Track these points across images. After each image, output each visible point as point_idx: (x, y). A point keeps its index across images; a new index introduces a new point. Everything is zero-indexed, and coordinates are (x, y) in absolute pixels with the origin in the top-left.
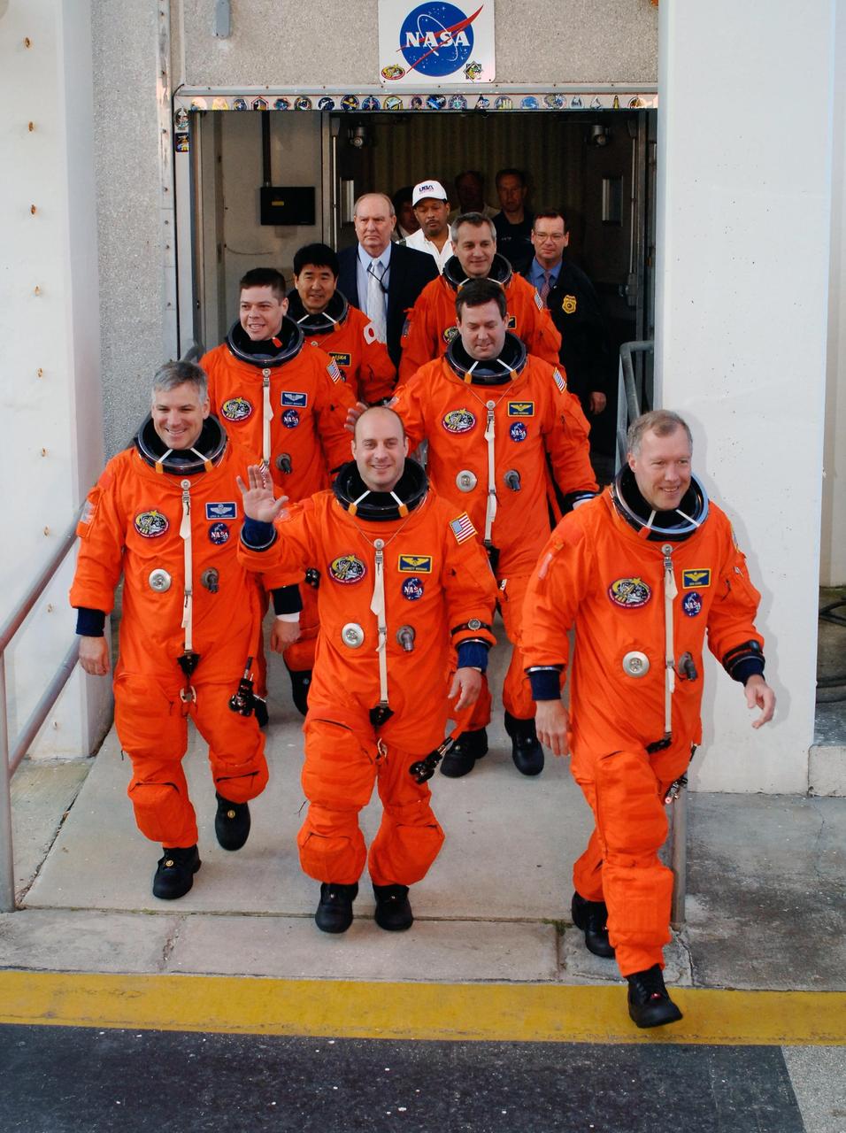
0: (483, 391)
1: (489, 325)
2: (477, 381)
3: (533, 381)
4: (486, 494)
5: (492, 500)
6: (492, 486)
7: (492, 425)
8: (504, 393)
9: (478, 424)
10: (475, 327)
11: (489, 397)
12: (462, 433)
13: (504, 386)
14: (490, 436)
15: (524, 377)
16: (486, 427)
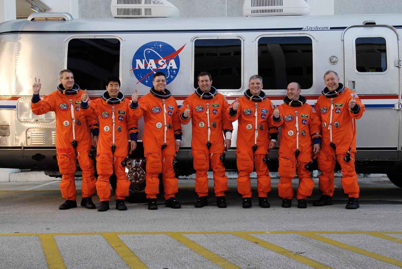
0: (206, 101)
1: (206, 81)
2: (204, 98)
3: (219, 98)
4: (207, 128)
5: (209, 130)
6: (209, 126)
7: (208, 109)
8: (211, 101)
9: (204, 109)
10: (202, 81)
11: (207, 103)
12: (200, 112)
13: (211, 100)
14: (208, 112)
15: (216, 97)
16: (207, 110)
